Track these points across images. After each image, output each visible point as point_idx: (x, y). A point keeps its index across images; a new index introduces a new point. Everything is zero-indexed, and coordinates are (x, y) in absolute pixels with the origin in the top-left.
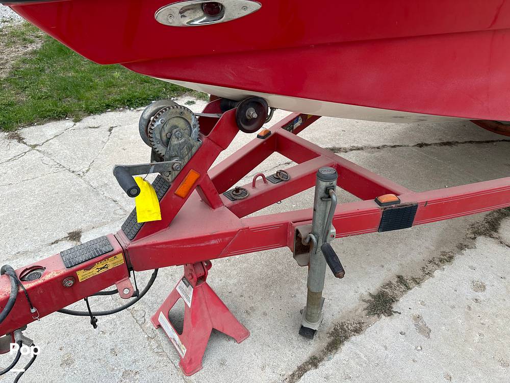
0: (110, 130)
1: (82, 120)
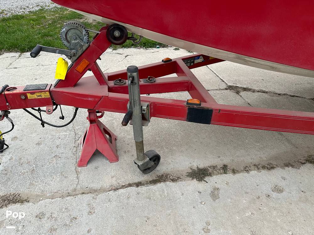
0: (126, 56)
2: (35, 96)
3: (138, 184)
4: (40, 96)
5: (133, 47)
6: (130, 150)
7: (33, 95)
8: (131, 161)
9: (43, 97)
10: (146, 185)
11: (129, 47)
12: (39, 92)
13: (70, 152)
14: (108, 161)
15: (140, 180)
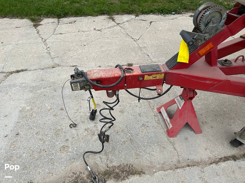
0: (151, 23)
1: (139, 16)
2: (151, 78)
3: (234, 158)
4: (155, 77)
5: (152, 13)
6: (206, 121)
7: (150, 77)
8: (213, 132)
9: (157, 78)
10: (241, 159)
11: (148, 14)
12: (156, 74)
13: (154, 122)
14: (192, 132)
15: (232, 153)
